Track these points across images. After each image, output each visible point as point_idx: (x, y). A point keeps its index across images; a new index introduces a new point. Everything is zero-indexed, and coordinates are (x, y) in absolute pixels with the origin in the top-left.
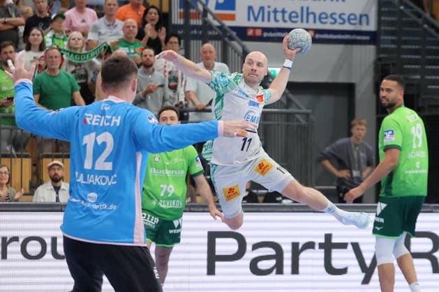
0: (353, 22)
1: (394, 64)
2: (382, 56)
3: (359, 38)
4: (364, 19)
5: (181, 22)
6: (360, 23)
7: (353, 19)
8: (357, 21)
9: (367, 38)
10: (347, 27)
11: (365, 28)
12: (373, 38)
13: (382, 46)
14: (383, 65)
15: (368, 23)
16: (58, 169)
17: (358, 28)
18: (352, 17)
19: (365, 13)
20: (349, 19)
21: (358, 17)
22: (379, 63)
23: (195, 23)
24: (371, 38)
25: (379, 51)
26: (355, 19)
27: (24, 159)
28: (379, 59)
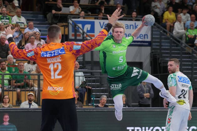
0: (142, 37)
1: (158, 54)
2: (153, 51)
3: (144, 44)
4: (146, 36)
5: (73, 38)
6: (145, 38)
7: (141, 36)
8: (143, 37)
9: (147, 44)
10: (139, 39)
11: (146, 40)
12: (150, 44)
13: (153, 47)
14: (154, 55)
15: (147, 38)
16: (32, 96)
17: (143, 40)
18: (141, 35)
19: (147, 34)
20: (140, 36)
21: (144, 35)
22: (152, 54)
23: (79, 38)
24: (149, 44)
25: (152, 49)
26: (143, 36)
27: (13, 92)
28: (152, 52)
